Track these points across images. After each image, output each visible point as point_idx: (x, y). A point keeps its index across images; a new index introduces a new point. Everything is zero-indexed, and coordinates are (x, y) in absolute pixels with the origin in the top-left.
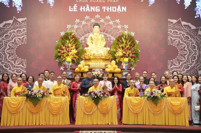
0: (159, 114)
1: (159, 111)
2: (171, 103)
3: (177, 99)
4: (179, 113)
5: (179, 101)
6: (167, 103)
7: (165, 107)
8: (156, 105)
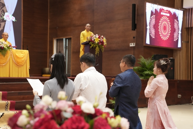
0: (4, 66)
1: (4, 63)
2: (16, 55)
3: (21, 51)
4: (21, 66)
5: (22, 53)
6: (12, 54)
7: (10, 59)
8: (4, 57)
